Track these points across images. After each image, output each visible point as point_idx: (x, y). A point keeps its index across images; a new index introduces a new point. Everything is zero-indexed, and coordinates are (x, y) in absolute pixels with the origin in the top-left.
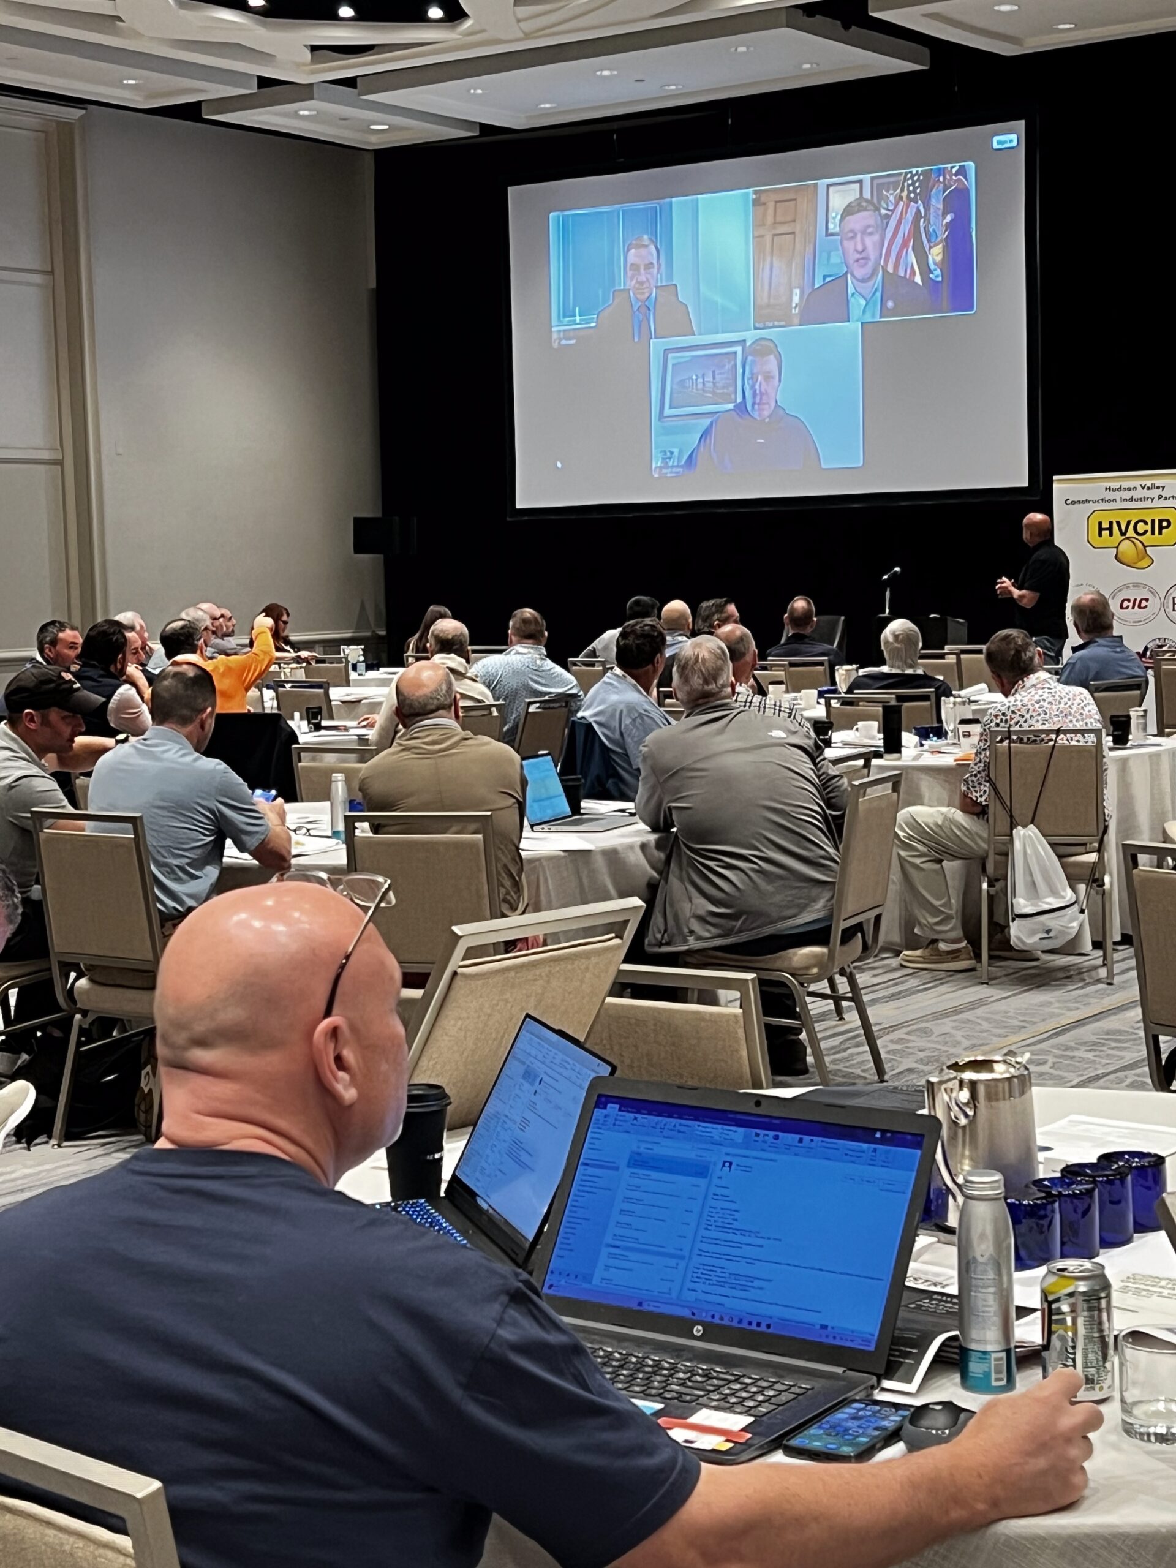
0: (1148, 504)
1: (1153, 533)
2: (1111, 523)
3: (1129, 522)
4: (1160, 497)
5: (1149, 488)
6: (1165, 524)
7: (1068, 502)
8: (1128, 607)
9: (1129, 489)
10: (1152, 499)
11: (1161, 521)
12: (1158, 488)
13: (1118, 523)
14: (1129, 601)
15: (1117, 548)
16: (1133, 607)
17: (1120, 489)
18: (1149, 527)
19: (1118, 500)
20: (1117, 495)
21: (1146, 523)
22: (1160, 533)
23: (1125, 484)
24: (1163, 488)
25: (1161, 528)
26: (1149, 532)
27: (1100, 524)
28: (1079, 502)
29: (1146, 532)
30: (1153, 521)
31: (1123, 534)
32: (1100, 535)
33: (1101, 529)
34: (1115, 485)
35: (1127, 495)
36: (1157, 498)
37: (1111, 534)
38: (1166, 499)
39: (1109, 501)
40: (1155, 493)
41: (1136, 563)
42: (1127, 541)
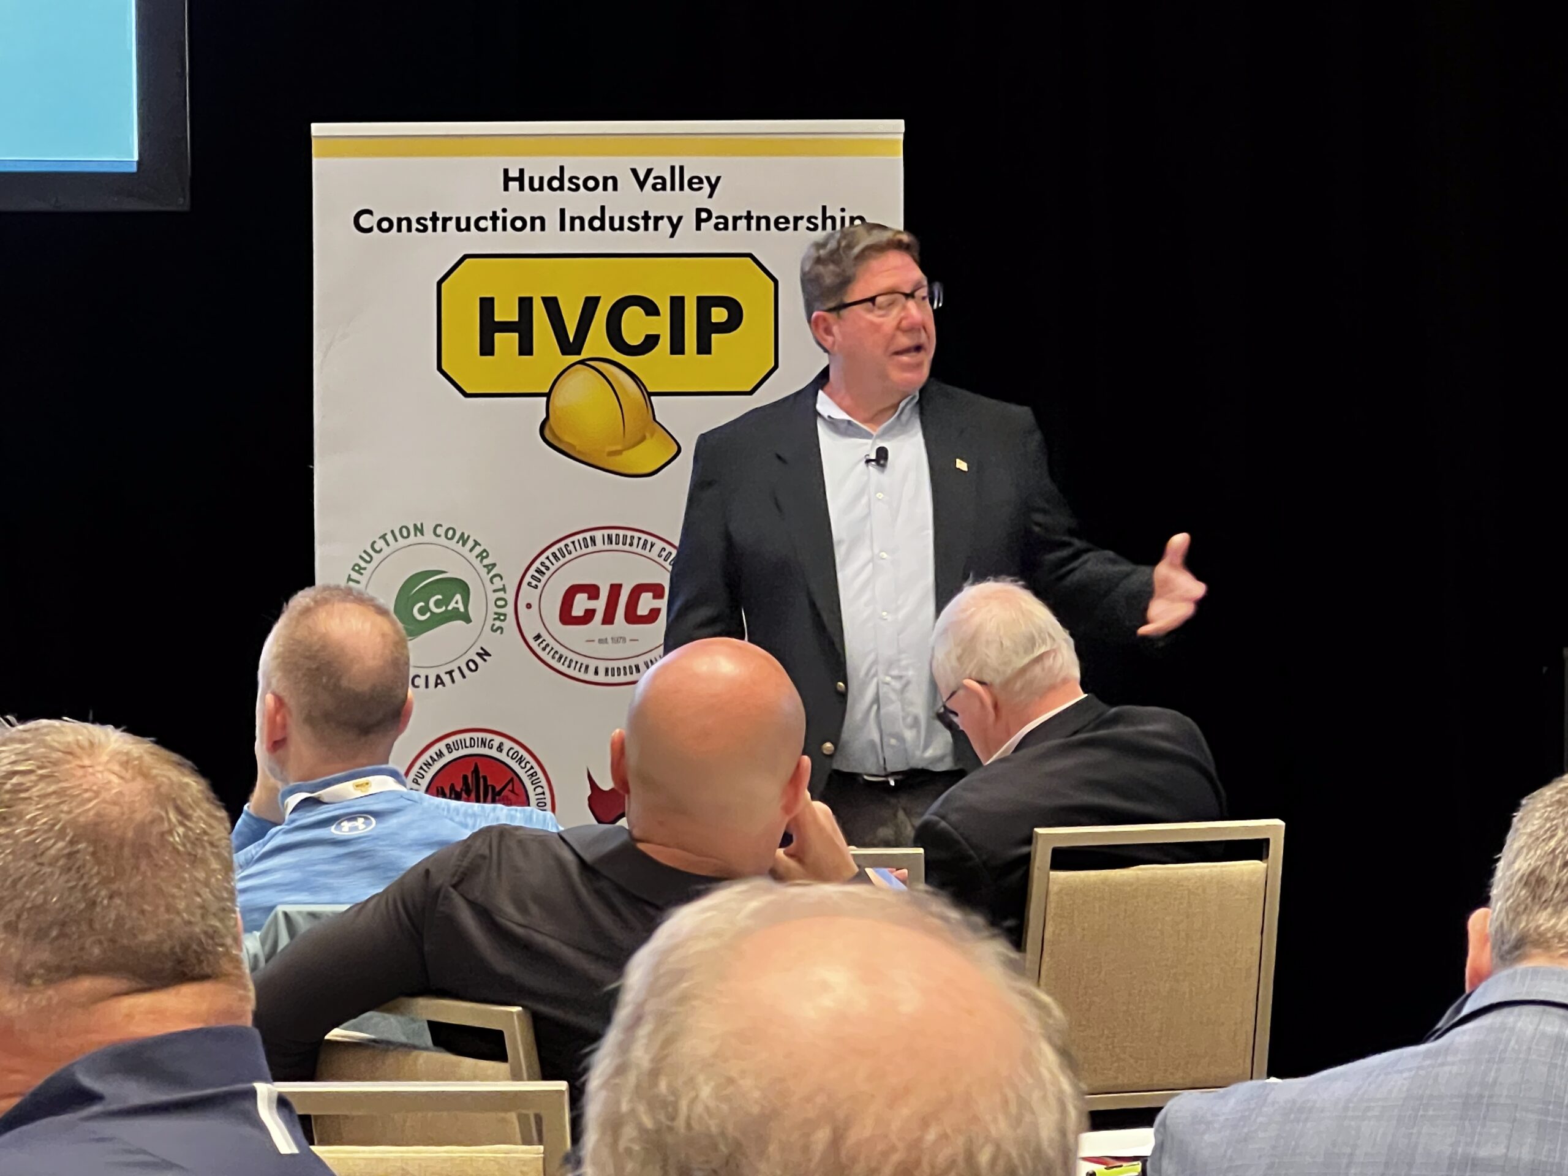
0: (656, 240)
1: (677, 347)
2: (525, 304)
3: (591, 304)
4: (701, 217)
5: (661, 185)
6: (719, 315)
7: (365, 221)
8: (589, 615)
9: (592, 184)
10: (675, 227)
11: (705, 304)
12: (695, 183)
13: (551, 305)
14: (592, 591)
15: (548, 395)
16: (609, 619)
17: (559, 182)
18: (661, 325)
19: (553, 221)
20: (547, 204)
21: (651, 309)
22: (704, 347)
23: (578, 167)
24: (713, 187)
25: (706, 329)
26: (665, 342)
27: (487, 305)
28: (403, 223)
29: (651, 341)
30: (677, 304)
31: (570, 346)
32: (487, 348)
33: (489, 328)
34: (541, 167)
35: (585, 204)
36: (690, 220)
37: (526, 348)
38: (723, 224)
39: (519, 224)
40: (683, 203)
41: (618, 453)
42: (583, 372)
